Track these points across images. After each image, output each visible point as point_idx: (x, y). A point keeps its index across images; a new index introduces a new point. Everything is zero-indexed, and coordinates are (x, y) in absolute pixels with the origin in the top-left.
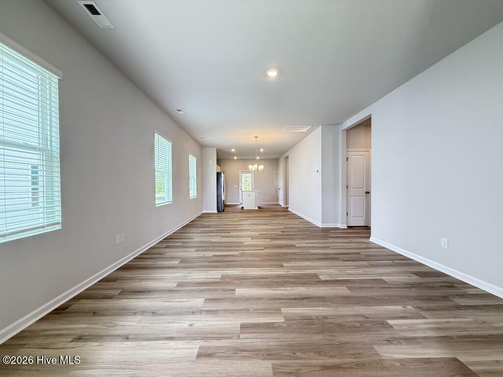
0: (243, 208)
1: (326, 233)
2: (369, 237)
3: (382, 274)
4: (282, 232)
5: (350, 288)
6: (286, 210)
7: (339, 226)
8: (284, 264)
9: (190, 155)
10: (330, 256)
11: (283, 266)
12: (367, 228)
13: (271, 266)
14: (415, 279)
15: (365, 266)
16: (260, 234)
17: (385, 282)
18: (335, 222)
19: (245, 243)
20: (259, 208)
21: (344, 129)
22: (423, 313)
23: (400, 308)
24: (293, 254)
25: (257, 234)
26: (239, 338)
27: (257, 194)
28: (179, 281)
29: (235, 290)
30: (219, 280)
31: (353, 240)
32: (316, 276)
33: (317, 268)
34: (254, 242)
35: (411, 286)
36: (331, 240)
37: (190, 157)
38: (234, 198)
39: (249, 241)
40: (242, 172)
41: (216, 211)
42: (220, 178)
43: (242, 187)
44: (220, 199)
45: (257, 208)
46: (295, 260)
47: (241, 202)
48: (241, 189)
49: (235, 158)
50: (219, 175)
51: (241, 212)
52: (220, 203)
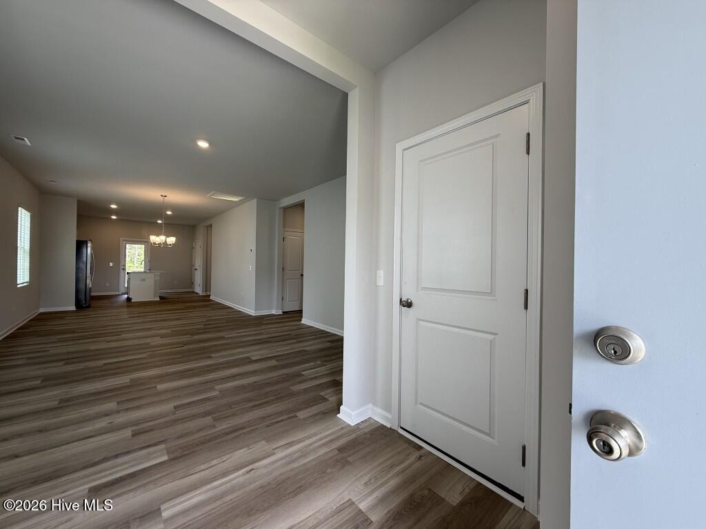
0: (129, 299)
1: (260, 320)
2: (301, 320)
3: (305, 347)
4: (204, 325)
5: (277, 361)
6: (206, 299)
7: (274, 312)
8: (213, 355)
9: (20, 208)
10: (263, 341)
11: (211, 357)
12: (301, 311)
13: (197, 359)
14: (329, 345)
15: (294, 343)
16: (172, 331)
17: (306, 351)
18: (270, 308)
19: (151, 344)
20: (161, 298)
21: (282, 206)
22: (325, 363)
23: (312, 364)
24: (222, 345)
25: (169, 331)
26: (174, 414)
27: (158, 278)
28: (59, 398)
29: (156, 387)
30: (129, 384)
31: (286, 324)
32: (248, 358)
33: (248, 352)
34: (165, 341)
35: (323, 350)
36: (263, 327)
37: (19, 212)
38: (107, 285)
39: (158, 341)
40: (125, 241)
41: (73, 308)
42: (84, 250)
43: (125, 265)
44: (82, 286)
45: (158, 299)
46: (225, 349)
47: (122, 290)
48: (124, 269)
49: (114, 217)
50: (80, 245)
51: (128, 307)
52: (83, 293)
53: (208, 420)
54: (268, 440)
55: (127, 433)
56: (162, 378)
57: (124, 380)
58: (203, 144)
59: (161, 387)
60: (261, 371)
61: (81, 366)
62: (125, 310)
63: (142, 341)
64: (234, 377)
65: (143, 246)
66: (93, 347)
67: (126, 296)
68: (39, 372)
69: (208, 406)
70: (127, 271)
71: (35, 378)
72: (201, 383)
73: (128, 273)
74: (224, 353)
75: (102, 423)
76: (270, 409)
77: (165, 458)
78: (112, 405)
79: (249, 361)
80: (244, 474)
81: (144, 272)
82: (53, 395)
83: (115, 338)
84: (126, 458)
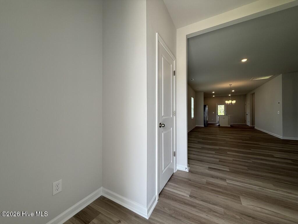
6: (252, 128)
9: (192, 97)
27: (229, 118)
37: (192, 99)
38: (212, 120)
39: (229, 140)
40: (218, 104)
41: (203, 126)
42: (206, 108)
43: (218, 113)
44: (205, 119)
45: (230, 126)
46: (259, 149)
47: (217, 122)
48: (217, 114)
49: (214, 96)
50: (205, 106)
51: (219, 127)
52: (206, 122)
53: (246, 168)
54: (274, 185)
55: (218, 160)
56: (229, 151)
57: (217, 147)
58: (244, 60)
59: (228, 153)
60: (279, 162)
61: (206, 141)
62: (218, 128)
63: (223, 139)
64: (262, 159)
65: (224, 106)
66: (209, 137)
67: (218, 124)
68: (198, 140)
69: (247, 164)
70: (219, 115)
71: (196, 141)
72: (244, 157)
73: (219, 116)
74: (258, 150)
75: (211, 155)
76: (279, 177)
77: (229, 170)
78: (214, 152)
79: (273, 156)
80: (258, 188)
81: (224, 115)
82: (200, 146)
83: (215, 136)
84: (217, 165)
